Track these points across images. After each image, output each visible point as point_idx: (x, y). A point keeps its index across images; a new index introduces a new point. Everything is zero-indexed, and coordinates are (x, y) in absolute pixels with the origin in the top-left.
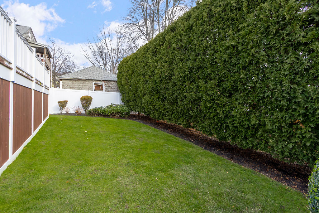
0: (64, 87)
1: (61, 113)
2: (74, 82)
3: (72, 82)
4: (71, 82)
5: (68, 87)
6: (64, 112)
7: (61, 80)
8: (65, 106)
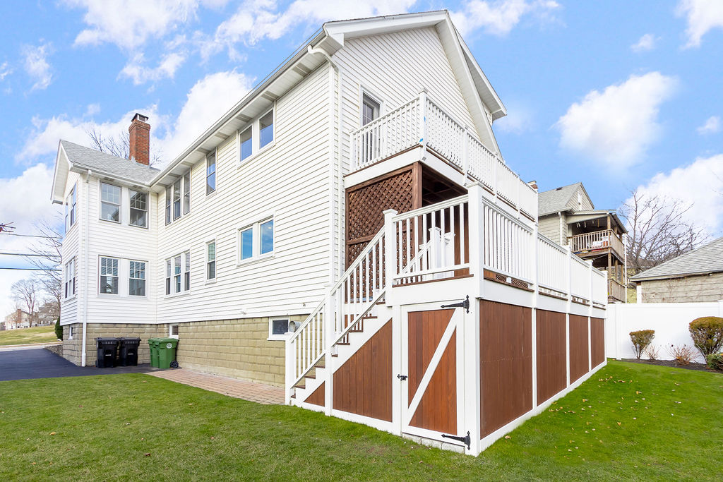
0: (646, 299)
1: (639, 358)
2: (674, 283)
3: (668, 286)
4: (664, 285)
5: (658, 297)
6: (645, 356)
7: (639, 283)
8: (648, 343)
